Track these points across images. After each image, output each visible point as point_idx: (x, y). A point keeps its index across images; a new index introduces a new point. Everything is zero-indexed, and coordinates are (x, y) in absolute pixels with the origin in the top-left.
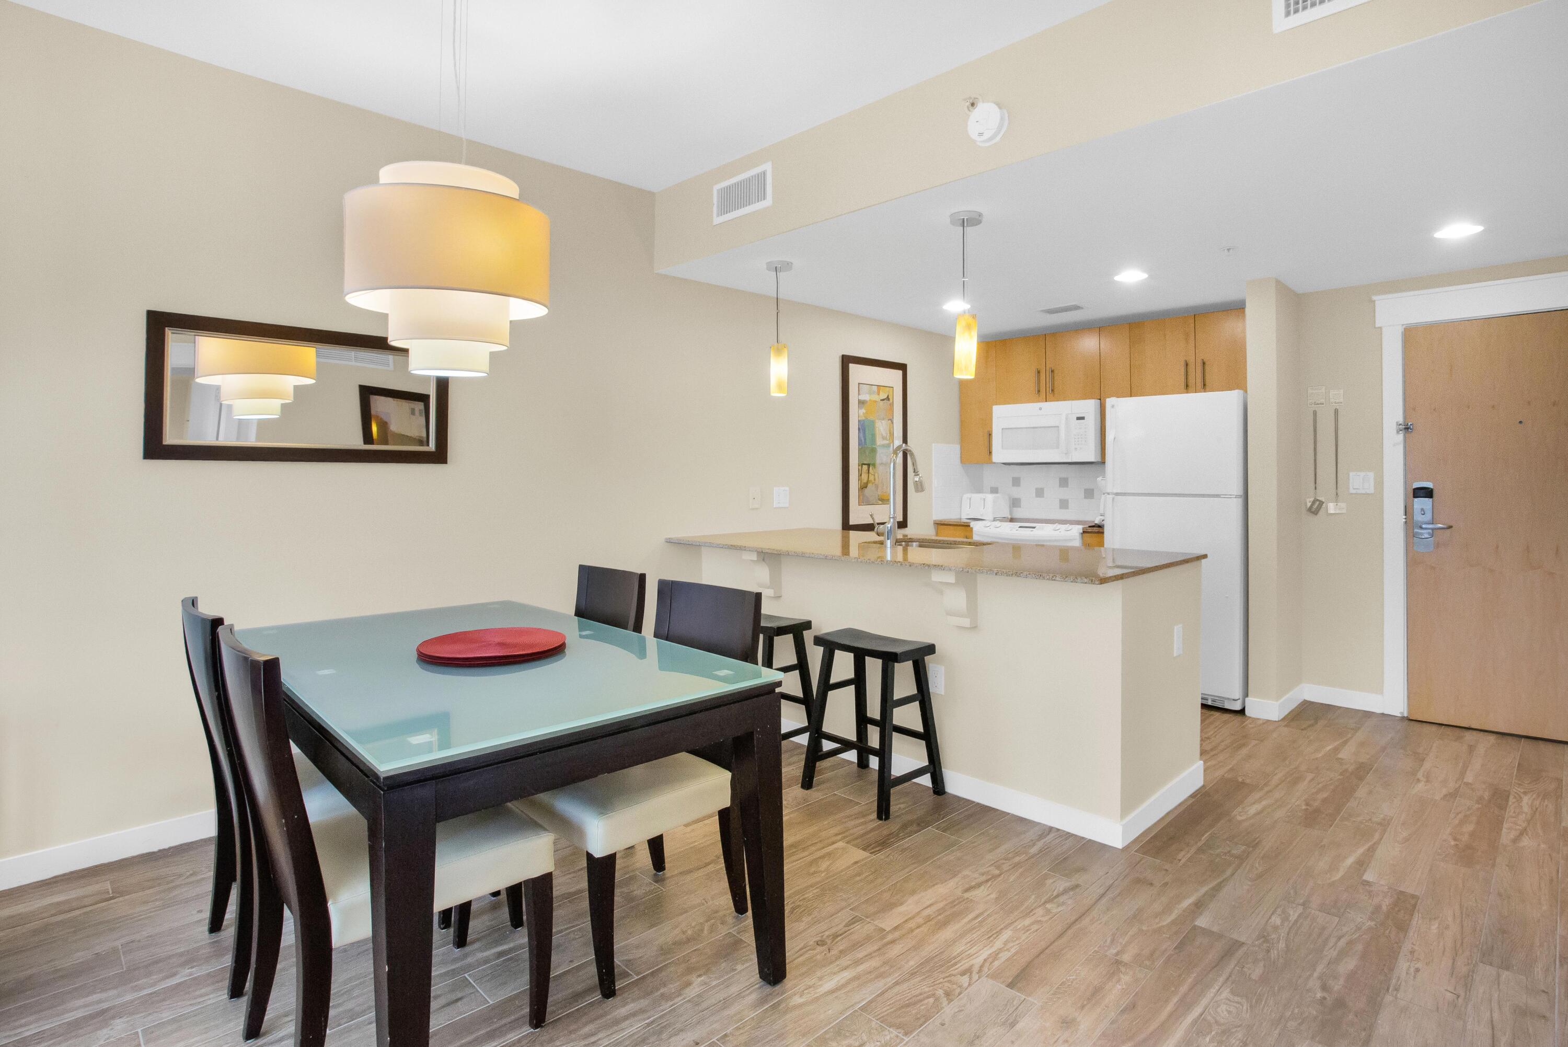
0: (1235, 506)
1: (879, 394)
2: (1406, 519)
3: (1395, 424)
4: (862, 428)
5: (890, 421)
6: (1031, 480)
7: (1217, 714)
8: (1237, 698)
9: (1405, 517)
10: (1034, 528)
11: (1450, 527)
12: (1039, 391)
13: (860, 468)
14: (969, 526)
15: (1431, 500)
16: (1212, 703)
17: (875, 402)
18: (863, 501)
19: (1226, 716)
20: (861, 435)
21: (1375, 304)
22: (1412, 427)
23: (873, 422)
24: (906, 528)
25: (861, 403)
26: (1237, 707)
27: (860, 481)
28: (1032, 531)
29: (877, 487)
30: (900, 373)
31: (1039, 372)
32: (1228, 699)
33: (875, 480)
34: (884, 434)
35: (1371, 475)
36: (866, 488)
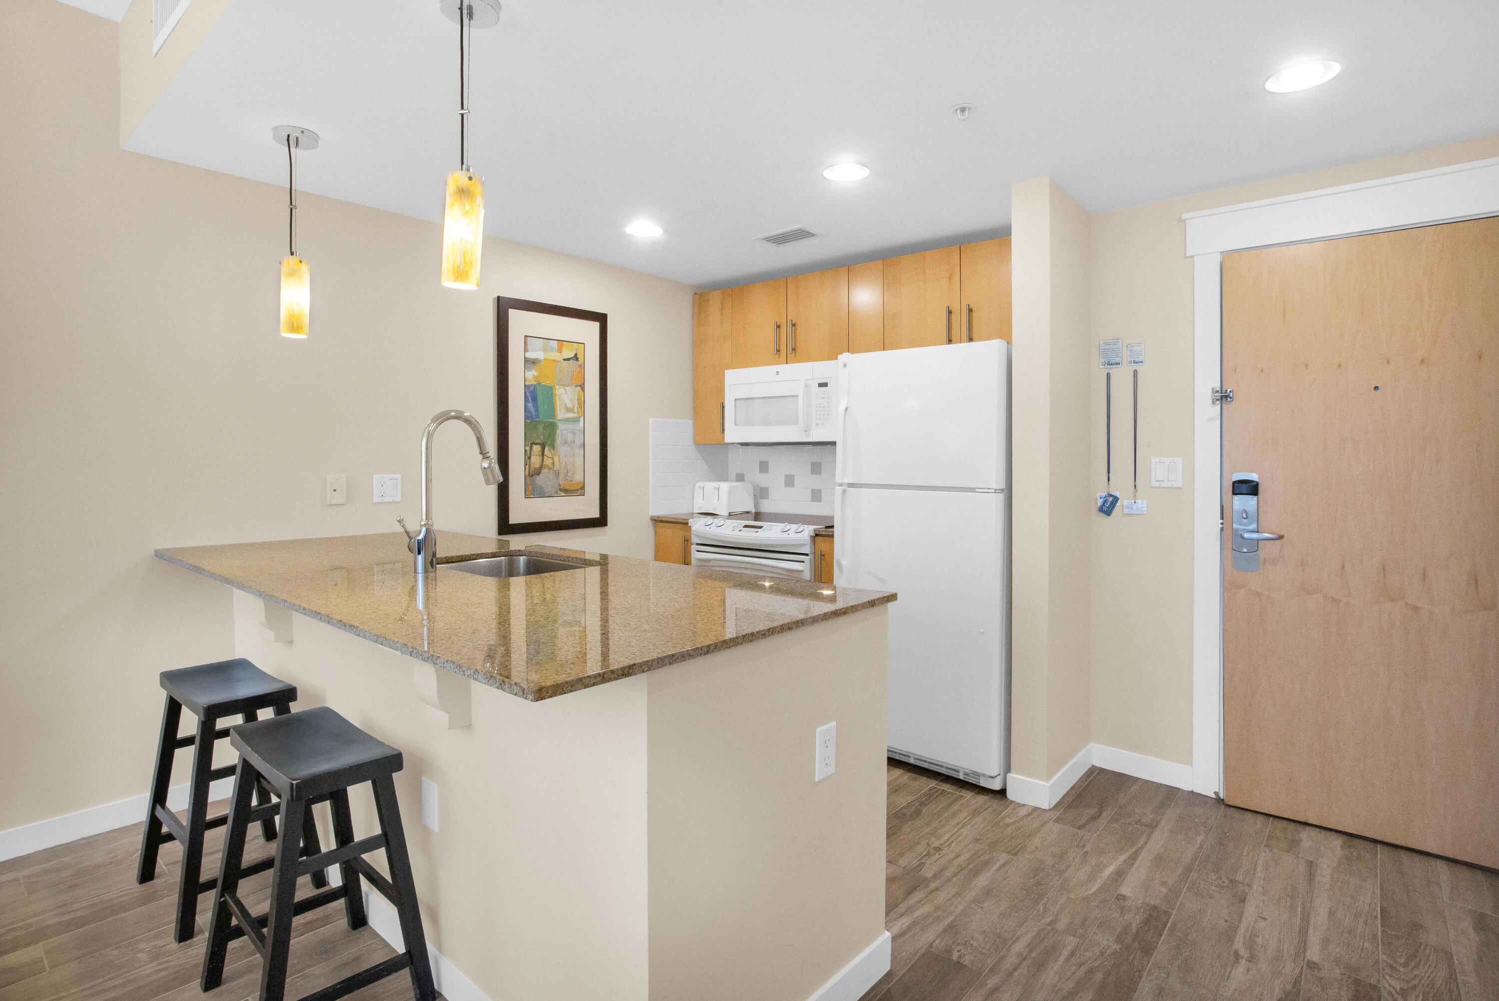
0: (996, 502)
1: (561, 352)
2: (1222, 524)
3: (1210, 391)
4: (532, 394)
5: (579, 388)
6: (781, 464)
7: (968, 795)
8: (996, 775)
9: (1221, 521)
10: (761, 527)
11: (1281, 537)
12: (778, 351)
13: (528, 448)
14: (687, 524)
15: (1255, 498)
16: (964, 777)
17: (555, 361)
18: (532, 491)
19: (981, 799)
20: (530, 405)
21: (1185, 225)
22: (1231, 396)
23: (551, 389)
24: (606, 527)
25: (530, 363)
26: (996, 786)
27: (527, 467)
28: (757, 532)
29: (557, 474)
30: (596, 325)
31: (778, 327)
32: (983, 775)
33: (553, 464)
34: (569, 405)
35: (1179, 461)
36: (539, 475)
